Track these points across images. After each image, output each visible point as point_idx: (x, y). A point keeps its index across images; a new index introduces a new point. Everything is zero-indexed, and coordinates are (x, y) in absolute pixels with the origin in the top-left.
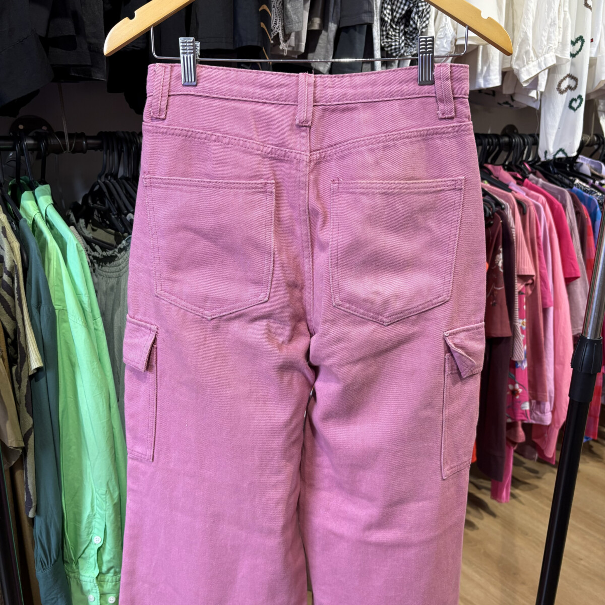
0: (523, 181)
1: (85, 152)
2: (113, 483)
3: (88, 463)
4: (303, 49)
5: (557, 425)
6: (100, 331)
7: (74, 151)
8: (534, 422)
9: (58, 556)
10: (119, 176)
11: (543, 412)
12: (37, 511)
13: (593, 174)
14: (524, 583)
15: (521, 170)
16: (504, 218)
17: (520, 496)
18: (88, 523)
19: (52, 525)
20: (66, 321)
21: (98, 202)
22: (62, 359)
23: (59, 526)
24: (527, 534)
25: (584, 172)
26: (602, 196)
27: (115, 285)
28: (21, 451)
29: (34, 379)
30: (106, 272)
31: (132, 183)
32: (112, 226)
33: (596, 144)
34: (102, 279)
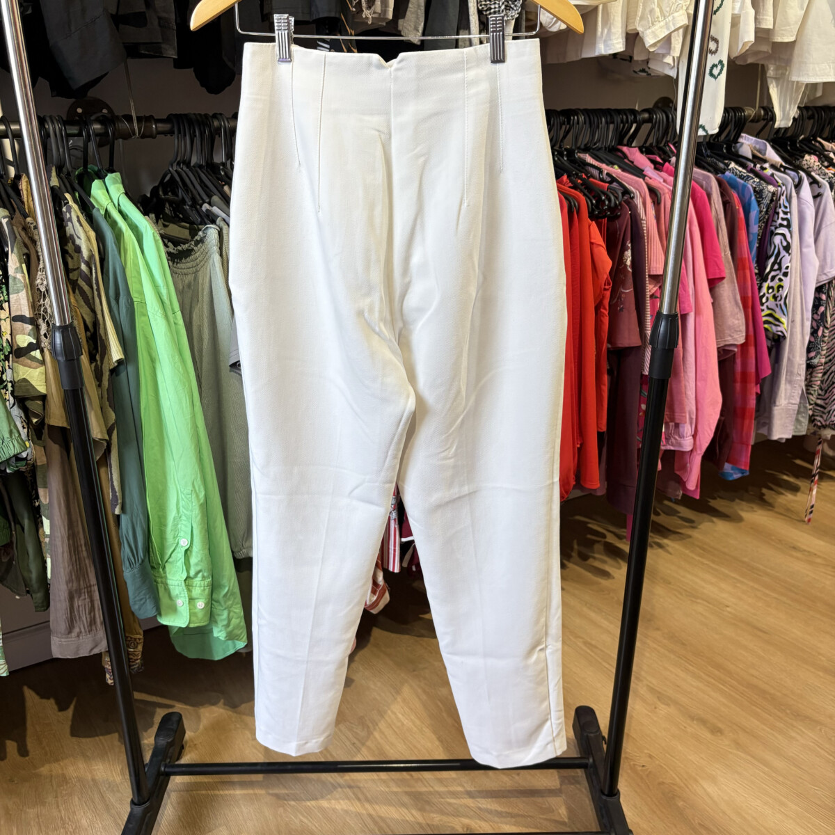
0: (663, 165)
1: (154, 137)
2: (199, 482)
3: (172, 463)
4: (390, 15)
5: (699, 452)
6: (179, 325)
7: (143, 137)
8: (672, 448)
9: (145, 556)
10: (192, 164)
11: (681, 436)
12: (123, 509)
13: (754, 156)
14: (658, 629)
15: (665, 152)
16: (633, 208)
17: (668, 545)
18: (174, 525)
19: (138, 523)
20: (145, 314)
21: (170, 194)
22: (142, 354)
23: (145, 526)
24: (670, 583)
25: (744, 154)
26: (759, 182)
27: (192, 281)
28: (106, 444)
29: (114, 374)
30: (182, 269)
31: (207, 171)
32: (186, 219)
33: (764, 119)
34: (178, 277)
